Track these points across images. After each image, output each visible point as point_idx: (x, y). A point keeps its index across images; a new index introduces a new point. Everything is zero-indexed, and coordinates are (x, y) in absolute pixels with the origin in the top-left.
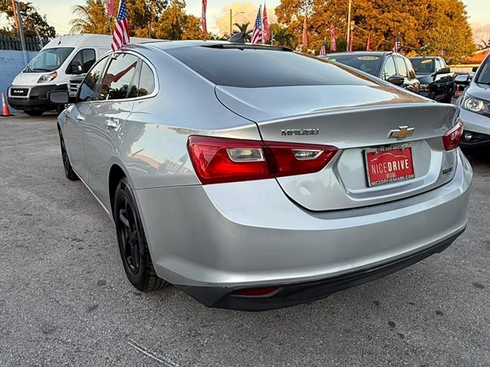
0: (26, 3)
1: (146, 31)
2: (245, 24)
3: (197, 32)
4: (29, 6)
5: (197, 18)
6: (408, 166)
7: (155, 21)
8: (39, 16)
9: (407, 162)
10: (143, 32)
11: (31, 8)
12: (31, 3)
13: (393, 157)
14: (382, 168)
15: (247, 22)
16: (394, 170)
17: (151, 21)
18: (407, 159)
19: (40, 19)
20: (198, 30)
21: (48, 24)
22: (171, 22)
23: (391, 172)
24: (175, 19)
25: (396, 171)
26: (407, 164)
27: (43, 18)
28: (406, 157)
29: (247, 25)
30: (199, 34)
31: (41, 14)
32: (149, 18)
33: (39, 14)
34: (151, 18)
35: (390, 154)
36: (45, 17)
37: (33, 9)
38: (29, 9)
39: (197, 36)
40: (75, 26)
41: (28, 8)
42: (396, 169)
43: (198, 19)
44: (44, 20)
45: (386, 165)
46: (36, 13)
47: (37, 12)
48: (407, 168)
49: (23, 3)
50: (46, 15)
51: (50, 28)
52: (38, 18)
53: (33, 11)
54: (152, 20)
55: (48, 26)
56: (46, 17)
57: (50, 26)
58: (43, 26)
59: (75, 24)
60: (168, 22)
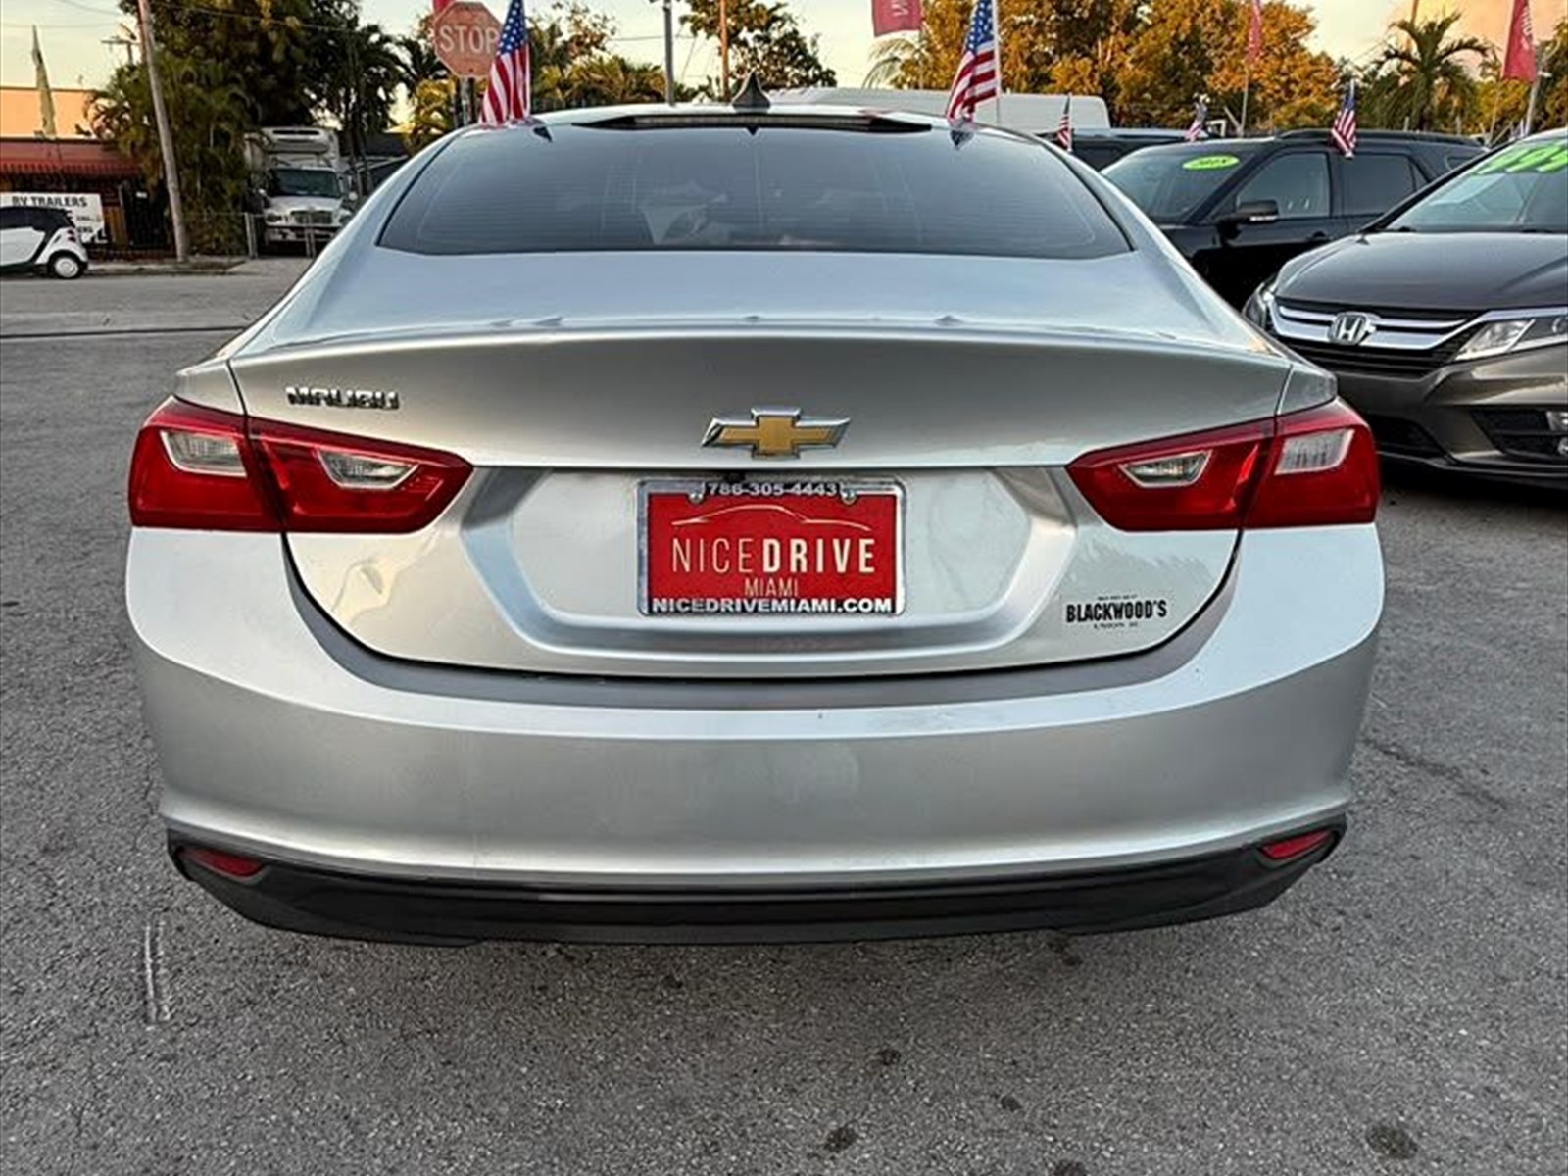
0: (770, 5)
1: (1084, 69)
2: (1439, 22)
3: (1286, 60)
4: (779, 13)
5: (1297, 9)
6: (869, 563)
7: (1120, 33)
8: (798, 41)
9: (868, 548)
10: (1076, 73)
11: (782, 19)
12: (785, 5)
13: (796, 521)
14: (731, 555)
15: (1448, 14)
16: (793, 569)
17: (1109, 34)
18: (867, 536)
19: (803, 51)
20: (1292, 54)
21: (821, 61)
22: (1173, 33)
23: (775, 576)
24: (1187, 23)
25: (798, 575)
26: (864, 555)
27: (809, 47)
28: (866, 529)
29: (1445, 25)
30: (1295, 66)
31: (806, 33)
32: (1102, 24)
33: (801, 34)
34: (1112, 24)
35: (781, 508)
36: (814, 44)
37: (788, 22)
38: (779, 23)
39: (1283, 75)
40: (878, 65)
41: (775, 19)
42: (804, 569)
43: (1299, 14)
44: (811, 52)
45: (756, 550)
46: (795, 32)
47: (798, 29)
48: (863, 569)
49: (764, 8)
50: (818, 36)
51: (822, 73)
52: (797, 46)
53: (788, 28)
54: (1113, 30)
55: (819, 67)
56: (819, 42)
57: (824, 69)
58: (807, 69)
59: (886, 56)
60: (1160, 32)
